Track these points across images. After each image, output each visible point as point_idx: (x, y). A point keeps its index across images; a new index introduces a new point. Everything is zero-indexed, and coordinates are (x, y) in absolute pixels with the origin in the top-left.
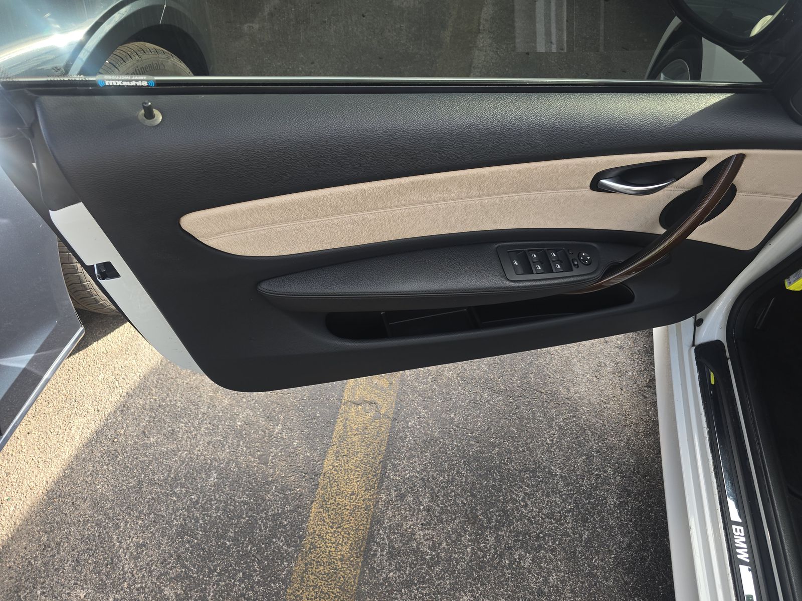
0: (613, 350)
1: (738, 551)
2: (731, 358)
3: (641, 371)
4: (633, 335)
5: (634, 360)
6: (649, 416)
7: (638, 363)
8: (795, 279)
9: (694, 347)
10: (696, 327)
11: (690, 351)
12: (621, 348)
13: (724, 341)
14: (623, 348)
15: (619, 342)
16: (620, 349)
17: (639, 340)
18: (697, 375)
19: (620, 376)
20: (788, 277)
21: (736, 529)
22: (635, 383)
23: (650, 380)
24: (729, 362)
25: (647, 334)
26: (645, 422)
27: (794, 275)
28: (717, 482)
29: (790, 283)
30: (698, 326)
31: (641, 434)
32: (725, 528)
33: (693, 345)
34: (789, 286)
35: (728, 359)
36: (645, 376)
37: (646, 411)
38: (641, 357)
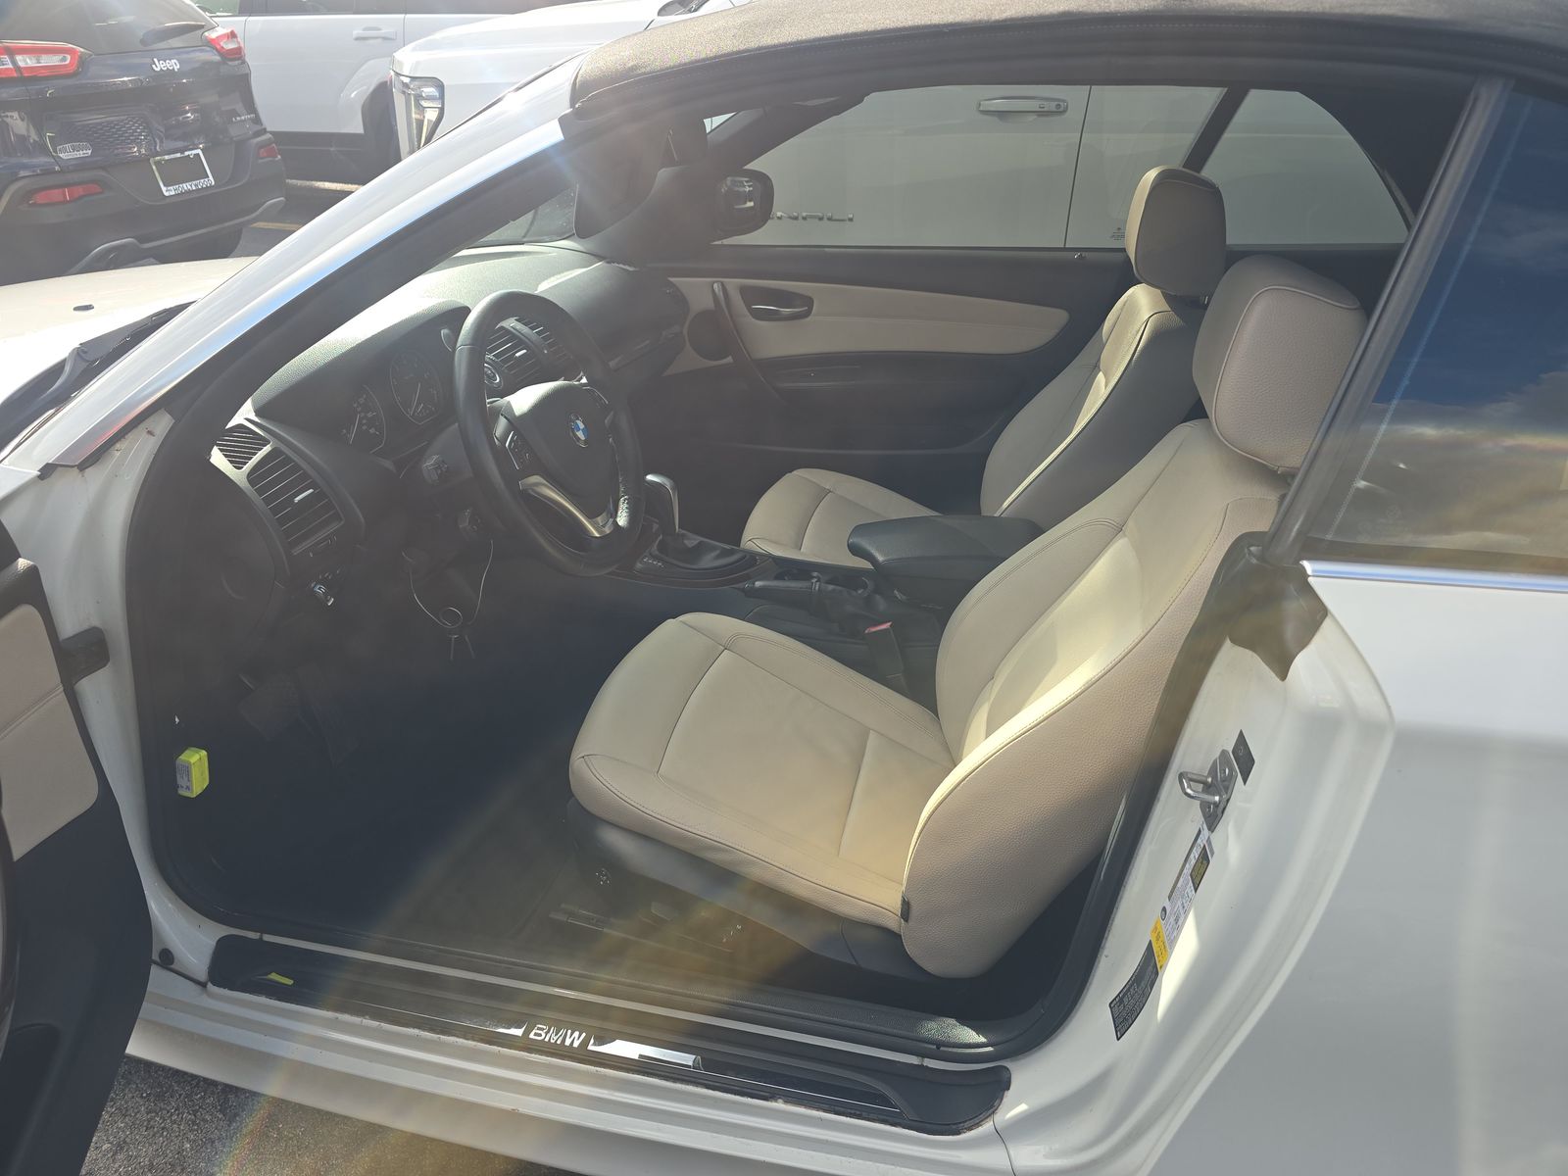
0: (116, 1166)
1: (568, 1042)
2: (263, 931)
3: (194, 1123)
4: (107, 1112)
5: (163, 1129)
6: (291, 1139)
7: (174, 1122)
8: (186, 779)
9: (210, 985)
10: (172, 966)
11: (211, 995)
12: (120, 1147)
13: (224, 931)
14: (125, 1142)
15: (106, 1146)
16: (122, 1148)
17: (126, 1102)
18: (263, 1000)
19: (182, 1170)
20: (176, 787)
21: (536, 1034)
22: (213, 1142)
23: (220, 1110)
24: (267, 938)
25: (123, 1082)
26: (299, 1150)
27: (178, 776)
28: (457, 1037)
29: (188, 788)
30: (172, 963)
31: (319, 1165)
32: (529, 1050)
33: (203, 985)
34: (192, 792)
35: (261, 938)
36: (208, 1118)
37: (278, 1140)
38: (165, 1112)
